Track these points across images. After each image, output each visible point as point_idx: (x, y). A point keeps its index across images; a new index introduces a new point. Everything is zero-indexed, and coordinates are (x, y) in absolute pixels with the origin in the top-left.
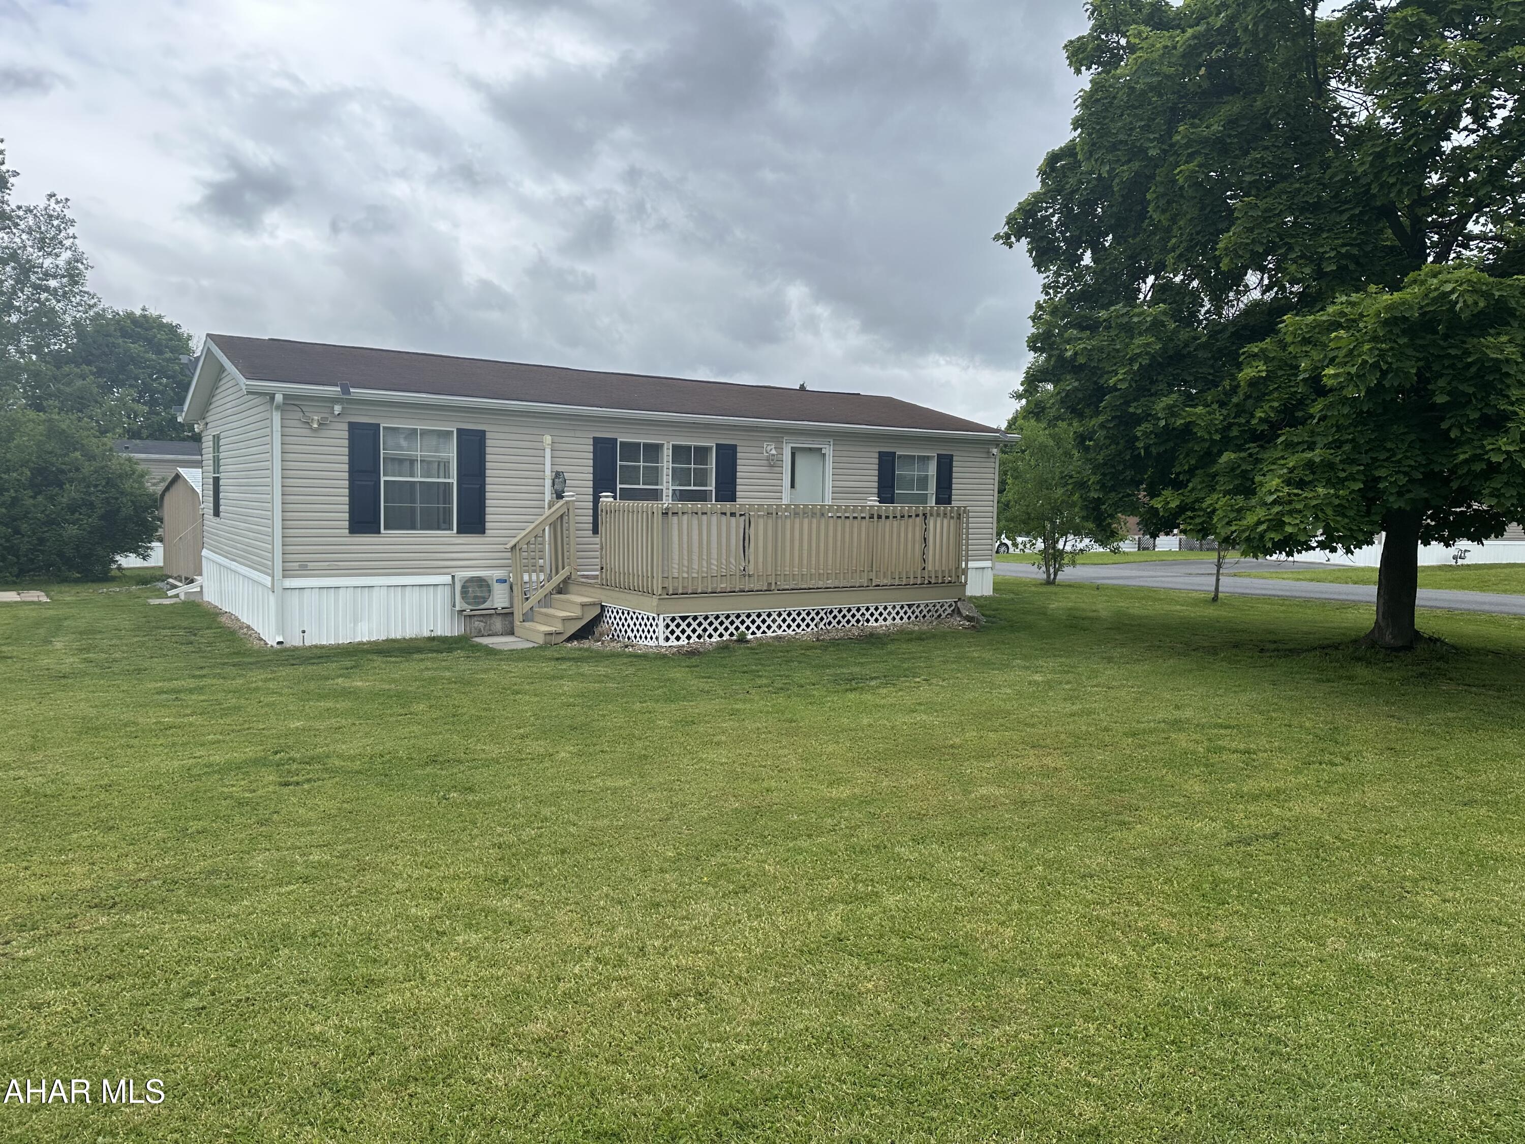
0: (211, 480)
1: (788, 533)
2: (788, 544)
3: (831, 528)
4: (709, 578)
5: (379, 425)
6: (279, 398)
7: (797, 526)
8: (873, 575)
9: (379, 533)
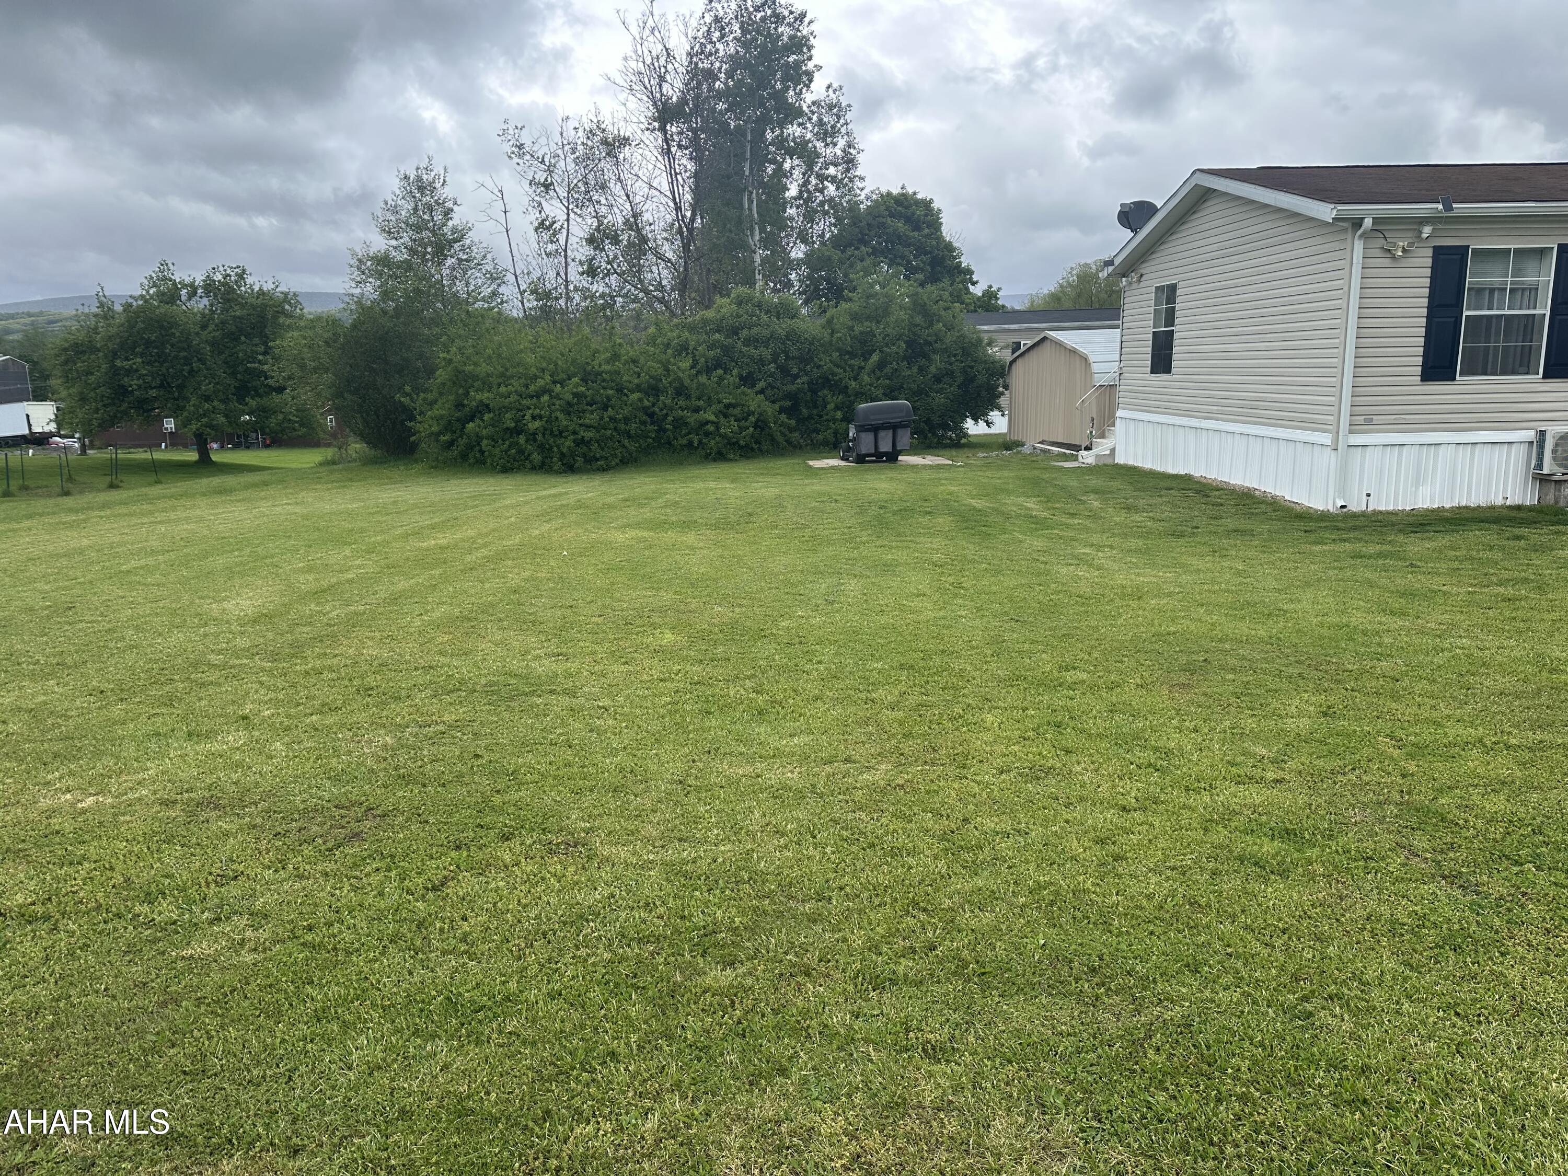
0: (1151, 335)
5: (1468, 246)
6: (1368, 223)
9: (1454, 379)
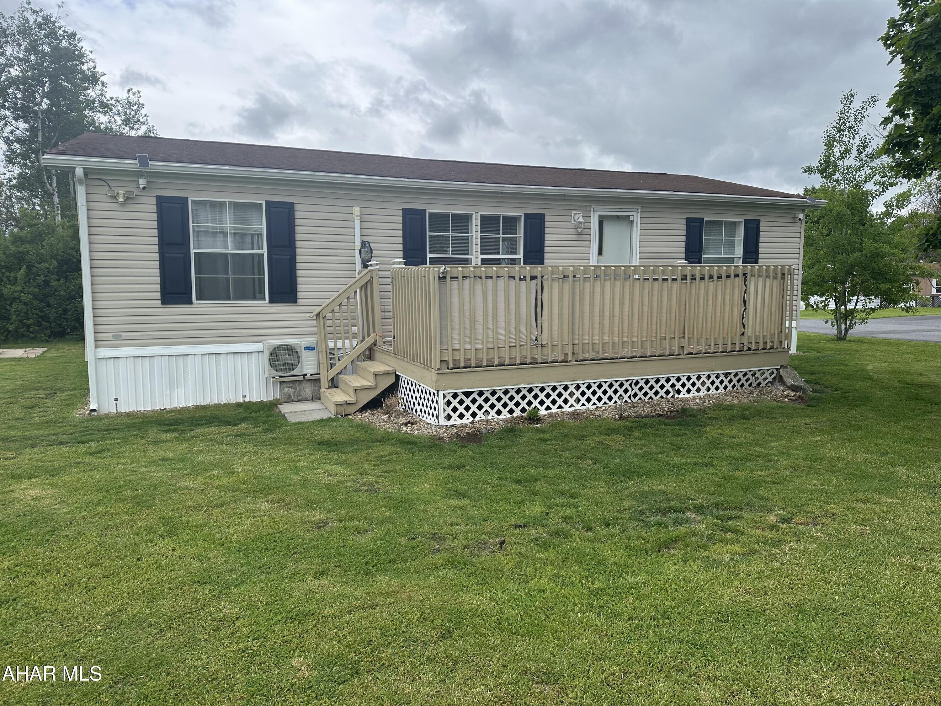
1: (587, 298)
2: (587, 309)
3: (637, 291)
4: (496, 349)
5: (187, 198)
6: (79, 171)
7: (598, 290)
8: (685, 342)
9: (191, 303)
